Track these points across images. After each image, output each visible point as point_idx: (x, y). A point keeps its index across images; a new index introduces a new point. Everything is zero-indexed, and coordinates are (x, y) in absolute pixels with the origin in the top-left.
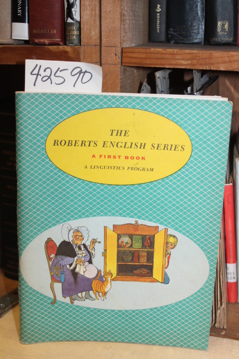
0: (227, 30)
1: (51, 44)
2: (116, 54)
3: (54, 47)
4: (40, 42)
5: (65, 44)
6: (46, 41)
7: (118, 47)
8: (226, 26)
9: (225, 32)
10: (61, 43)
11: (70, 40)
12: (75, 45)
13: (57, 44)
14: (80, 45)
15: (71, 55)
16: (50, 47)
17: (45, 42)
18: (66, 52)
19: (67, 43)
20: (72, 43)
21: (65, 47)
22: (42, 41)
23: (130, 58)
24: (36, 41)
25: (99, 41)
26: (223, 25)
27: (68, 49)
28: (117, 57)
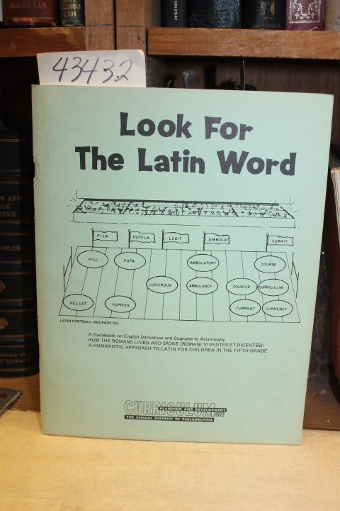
0: (273, 14)
1: (38, 25)
2: (139, 38)
3: (44, 28)
4: (21, 22)
5: (59, 25)
6: (32, 20)
7: (142, 26)
8: (272, 8)
9: (271, 16)
10: (54, 24)
11: (69, 18)
12: (76, 26)
13: (48, 25)
14: (84, 25)
15: (71, 40)
16: (37, 28)
17: (29, 22)
18: (63, 36)
19: (63, 22)
20: (71, 23)
21: (61, 28)
22: (25, 19)
23: (159, 42)
24: (16, 20)
25: (111, 17)
26: (268, 7)
27: (66, 31)
28: (141, 42)
